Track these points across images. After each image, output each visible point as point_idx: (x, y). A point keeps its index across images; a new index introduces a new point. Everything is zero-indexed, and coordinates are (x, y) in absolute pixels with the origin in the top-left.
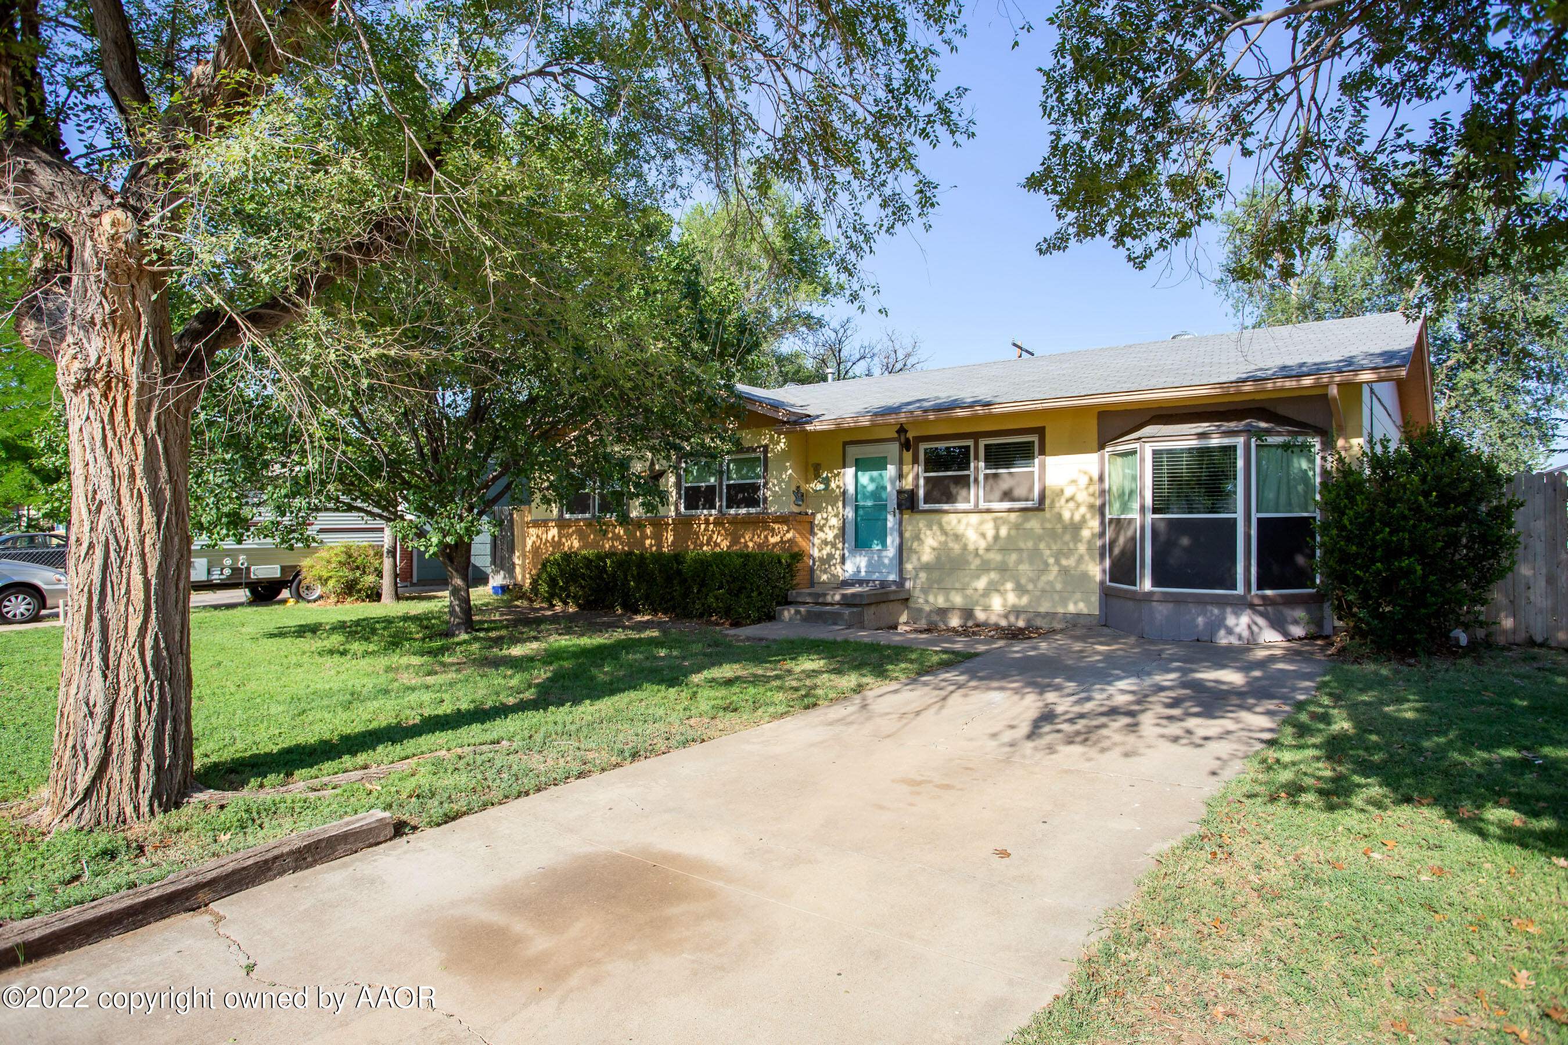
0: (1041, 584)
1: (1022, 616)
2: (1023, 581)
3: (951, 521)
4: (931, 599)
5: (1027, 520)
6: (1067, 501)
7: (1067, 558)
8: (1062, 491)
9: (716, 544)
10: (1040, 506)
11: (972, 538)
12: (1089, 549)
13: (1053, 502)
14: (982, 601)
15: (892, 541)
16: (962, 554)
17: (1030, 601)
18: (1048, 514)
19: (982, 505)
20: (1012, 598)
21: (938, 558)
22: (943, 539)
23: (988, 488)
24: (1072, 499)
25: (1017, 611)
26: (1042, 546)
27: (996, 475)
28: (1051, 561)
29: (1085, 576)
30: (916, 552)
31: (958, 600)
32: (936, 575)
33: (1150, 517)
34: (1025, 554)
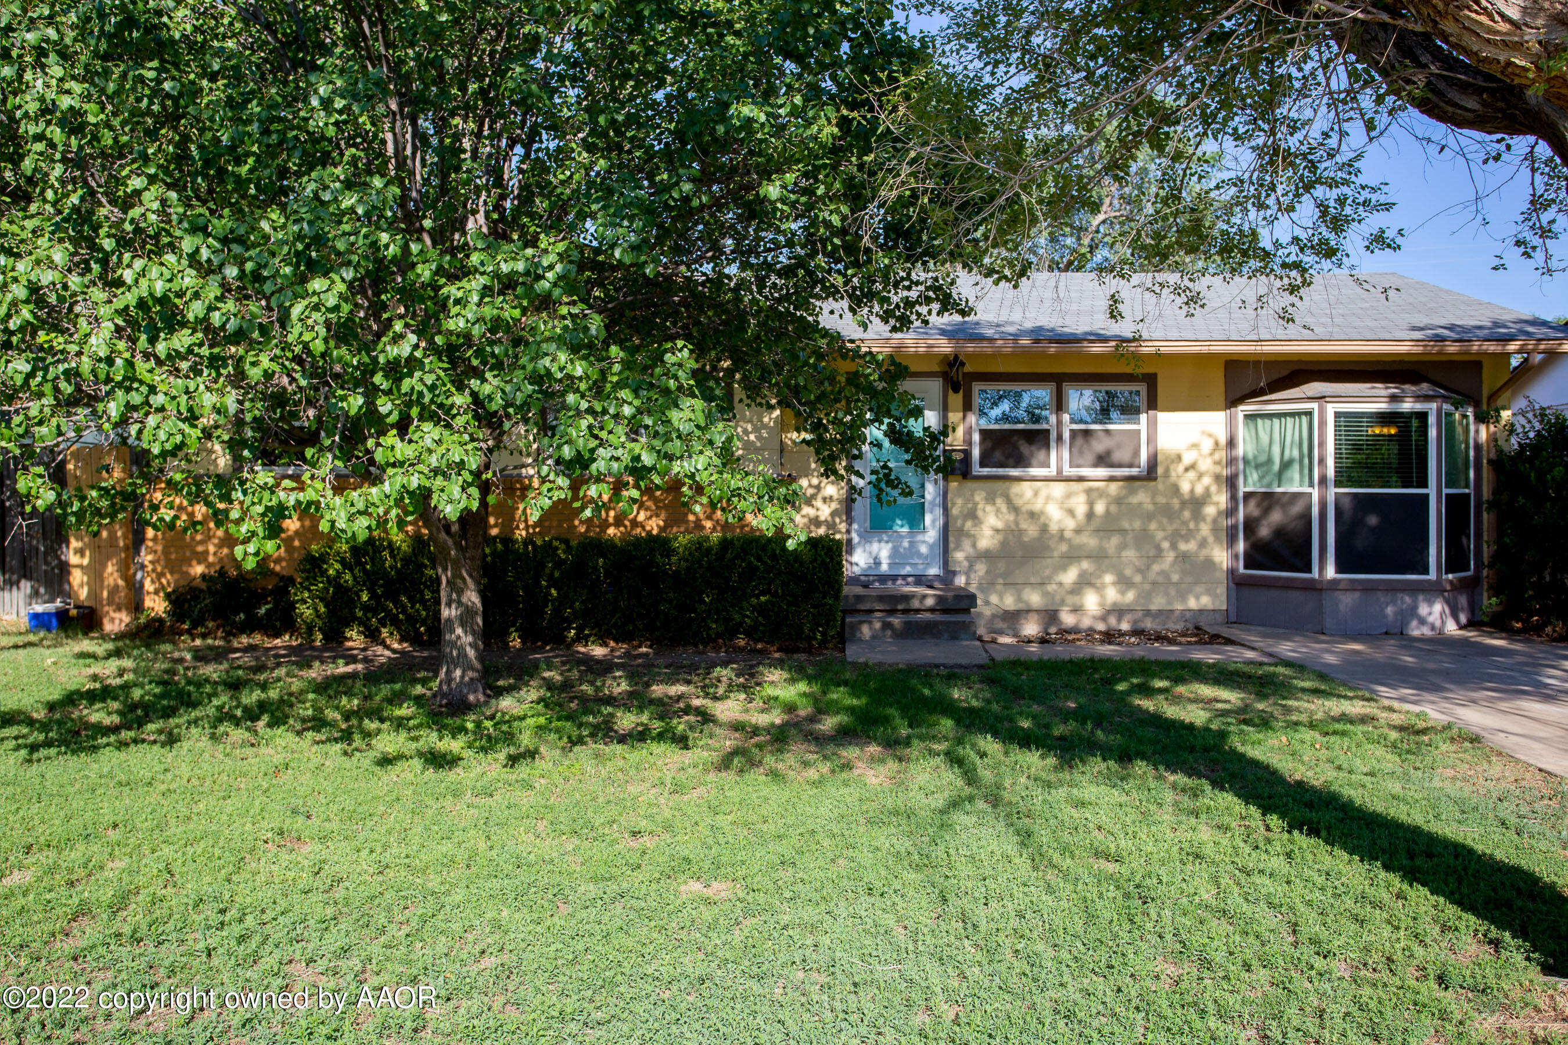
0: (1152, 575)
1: (1128, 617)
2: (1128, 572)
3: (1024, 492)
4: (994, 599)
5: (1132, 492)
6: (1187, 470)
7: (1187, 541)
8: (1179, 458)
9: (635, 523)
10: (1151, 473)
11: (1055, 514)
12: (1215, 530)
13: (1167, 471)
14: (1071, 600)
15: (932, 521)
16: (1039, 539)
17: (1139, 597)
18: (1160, 485)
19: (1068, 471)
20: (1112, 595)
21: (1004, 544)
22: (1011, 517)
23: (1075, 450)
24: (1192, 467)
25: (1119, 611)
26: (1153, 526)
27: (1087, 433)
28: (1166, 545)
29: (1210, 564)
30: (968, 535)
31: (1035, 599)
32: (1001, 566)
33: (1332, 492)
34: (1130, 538)
